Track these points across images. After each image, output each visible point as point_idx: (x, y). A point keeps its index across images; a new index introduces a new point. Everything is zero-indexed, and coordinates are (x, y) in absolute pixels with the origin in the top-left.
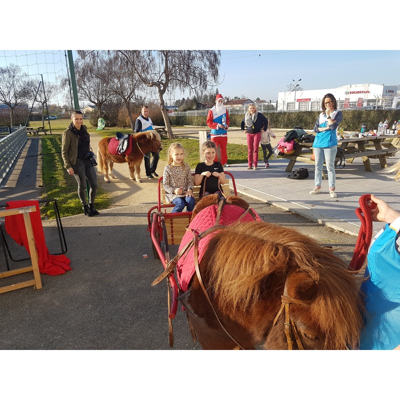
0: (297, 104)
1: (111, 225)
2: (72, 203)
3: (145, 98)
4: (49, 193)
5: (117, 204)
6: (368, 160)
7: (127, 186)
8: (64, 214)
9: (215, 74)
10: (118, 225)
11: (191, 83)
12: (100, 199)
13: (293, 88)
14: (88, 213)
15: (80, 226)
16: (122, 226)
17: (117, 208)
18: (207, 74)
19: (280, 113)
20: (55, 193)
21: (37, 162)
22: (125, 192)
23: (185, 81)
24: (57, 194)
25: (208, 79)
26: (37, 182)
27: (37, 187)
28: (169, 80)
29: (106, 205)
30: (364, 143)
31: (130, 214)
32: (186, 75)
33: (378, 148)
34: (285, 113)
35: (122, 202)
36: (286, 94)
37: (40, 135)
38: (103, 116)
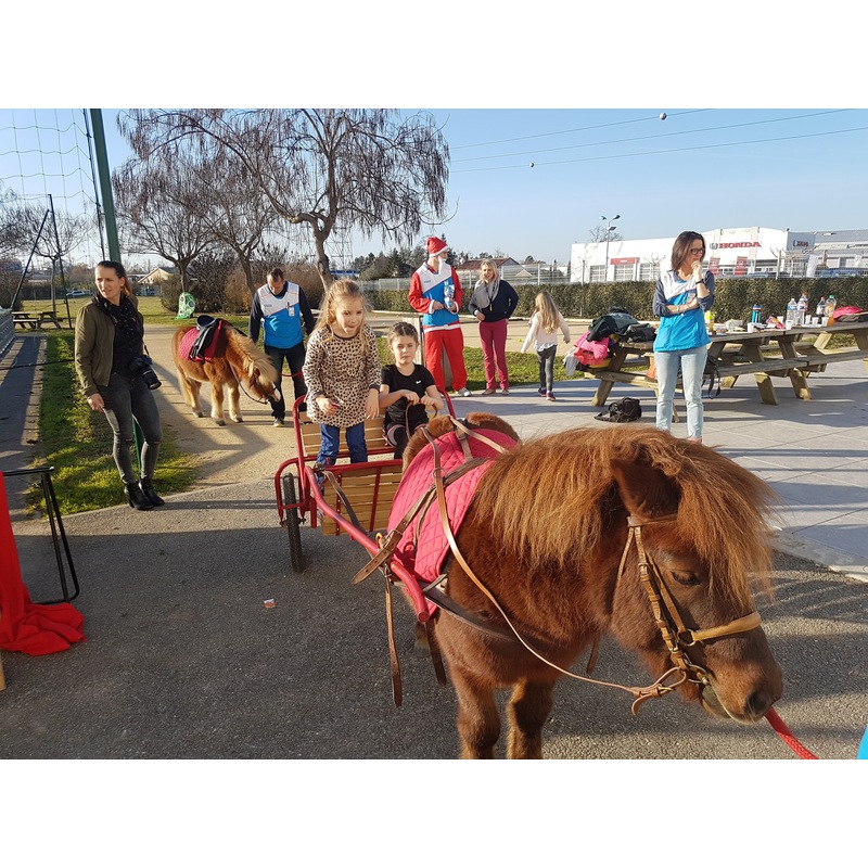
0: (611, 268)
1: (192, 529)
2: (101, 480)
3: (285, 251)
4: (51, 457)
5: (209, 480)
6: (767, 381)
7: (235, 440)
8: (80, 505)
9: (438, 199)
10: (208, 529)
11: (386, 216)
12: (169, 471)
13: (601, 234)
14: (137, 503)
15: (116, 532)
16: (216, 532)
17: (209, 489)
18: (421, 198)
19: (577, 286)
20: (65, 456)
21: (31, 387)
22: (230, 453)
23: (373, 213)
24: (67, 460)
25: (422, 209)
26: (25, 432)
27: (24, 443)
28: (337, 210)
29: (182, 482)
30: (760, 343)
31: (238, 502)
32: (374, 199)
33: (789, 354)
34: (587, 286)
35: (221, 476)
36: (588, 248)
37: (45, 330)
38: (191, 289)
